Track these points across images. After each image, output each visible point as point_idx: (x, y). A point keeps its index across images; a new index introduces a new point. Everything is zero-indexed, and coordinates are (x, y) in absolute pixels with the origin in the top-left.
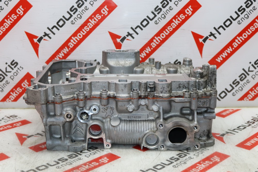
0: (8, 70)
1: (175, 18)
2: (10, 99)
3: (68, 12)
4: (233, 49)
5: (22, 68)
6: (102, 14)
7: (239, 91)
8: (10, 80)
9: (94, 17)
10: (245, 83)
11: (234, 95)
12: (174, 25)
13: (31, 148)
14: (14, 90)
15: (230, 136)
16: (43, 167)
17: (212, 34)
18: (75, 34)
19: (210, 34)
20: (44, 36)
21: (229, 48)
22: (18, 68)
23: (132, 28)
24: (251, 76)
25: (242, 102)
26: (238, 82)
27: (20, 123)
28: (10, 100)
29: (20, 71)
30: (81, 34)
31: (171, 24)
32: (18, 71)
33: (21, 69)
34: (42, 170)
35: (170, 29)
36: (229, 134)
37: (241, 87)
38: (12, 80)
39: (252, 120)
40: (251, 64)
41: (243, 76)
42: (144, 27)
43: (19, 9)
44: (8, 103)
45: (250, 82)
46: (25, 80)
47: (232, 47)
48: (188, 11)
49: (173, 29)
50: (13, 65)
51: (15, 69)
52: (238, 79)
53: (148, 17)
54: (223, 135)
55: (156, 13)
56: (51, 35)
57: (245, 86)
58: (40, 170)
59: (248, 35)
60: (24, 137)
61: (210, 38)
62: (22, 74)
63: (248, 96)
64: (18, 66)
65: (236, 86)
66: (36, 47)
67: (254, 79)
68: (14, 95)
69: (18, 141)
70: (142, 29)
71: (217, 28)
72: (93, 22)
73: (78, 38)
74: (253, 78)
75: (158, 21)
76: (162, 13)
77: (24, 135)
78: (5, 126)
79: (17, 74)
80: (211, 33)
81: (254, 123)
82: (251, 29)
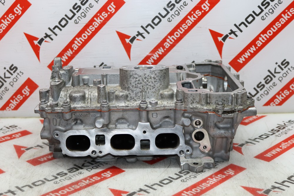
0: (6, 76)
1: (190, 14)
2: (10, 107)
3: (71, 10)
4: (257, 48)
5: (22, 73)
6: (109, 12)
7: (264, 96)
8: (9, 87)
9: (100, 15)
10: (271, 86)
11: (259, 100)
12: (189, 23)
13: (28, 161)
14: (14, 97)
15: (250, 146)
16: (40, 183)
17: (232, 32)
18: (79, 35)
19: (230, 32)
20: (45, 37)
21: (252, 47)
22: (18, 73)
23: (142, 27)
24: (278, 78)
25: (268, 107)
26: (264, 86)
27: (20, 134)
28: (10, 109)
29: (20, 76)
30: (86, 34)
31: (186, 21)
32: (18, 76)
33: (20, 74)
34: (38, 185)
35: (185, 27)
36: (249, 144)
37: (266, 91)
38: (11, 86)
39: (277, 127)
40: (278, 65)
41: (269, 78)
42: (156, 25)
43: (16, 8)
44: (8, 112)
45: (276, 84)
46: (25, 86)
47: (256, 46)
48: (205, 7)
49: (189, 27)
50: (12, 70)
51: (15, 75)
52: (263, 82)
53: (160, 14)
54: (242, 145)
55: (169, 9)
56: (53, 36)
57: (271, 89)
58: (36, 185)
59: (273, 32)
60: (22, 149)
61: (230, 36)
62: (22, 80)
63: (275, 101)
64: (18, 71)
65: (261, 90)
66: (36, 50)
67: (282, 81)
68: (14, 103)
69: (15, 154)
70: (153, 28)
71: (238, 25)
72: (99, 21)
73: (83, 38)
74: (280, 81)
75: (171, 18)
76: (175, 9)
77: (23, 147)
78: (4, 137)
79: (17, 80)
80: (231, 30)
81: (279, 131)
82: (276, 25)
